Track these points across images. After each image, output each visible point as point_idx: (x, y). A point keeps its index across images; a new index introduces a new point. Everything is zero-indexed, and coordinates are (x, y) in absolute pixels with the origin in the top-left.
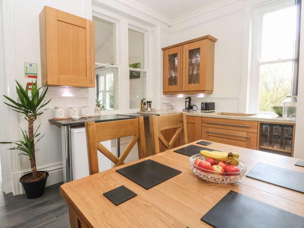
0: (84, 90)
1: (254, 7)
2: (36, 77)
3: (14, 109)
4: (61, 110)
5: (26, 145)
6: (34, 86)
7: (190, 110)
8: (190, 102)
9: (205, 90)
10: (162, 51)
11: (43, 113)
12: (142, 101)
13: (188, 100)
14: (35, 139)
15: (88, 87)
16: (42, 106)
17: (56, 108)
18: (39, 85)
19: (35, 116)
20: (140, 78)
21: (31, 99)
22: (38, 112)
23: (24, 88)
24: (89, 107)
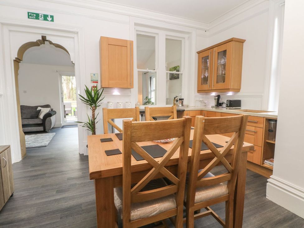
0: (128, 90)
1: (280, 5)
2: (97, 82)
3: (85, 102)
4: (111, 104)
5: (89, 124)
6: (95, 88)
7: (219, 107)
8: (218, 99)
9: (229, 89)
10: (197, 55)
11: (100, 106)
12: (175, 98)
13: (217, 97)
14: (96, 121)
15: (131, 88)
16: (100, 101)
17: (108, 103)
18: (99, 88)
19: (96, 107)
20: (179, 78)
21: (93, 96)
22: (98, 105)
23: (90, 90)
24: (131, 103)
